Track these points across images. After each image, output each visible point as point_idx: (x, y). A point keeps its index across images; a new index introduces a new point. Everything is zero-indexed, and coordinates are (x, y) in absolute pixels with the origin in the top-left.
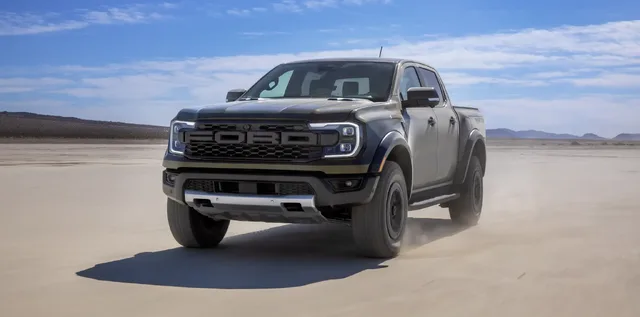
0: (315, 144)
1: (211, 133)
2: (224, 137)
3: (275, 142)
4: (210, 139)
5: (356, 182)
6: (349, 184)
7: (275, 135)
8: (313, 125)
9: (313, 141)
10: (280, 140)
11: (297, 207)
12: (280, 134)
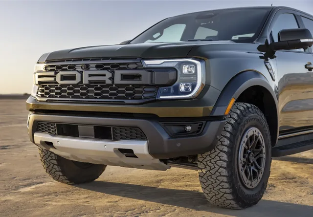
0: (149, 83)
1: (52, 73)
2: (63, 78)
3: (109, 82)
4: (52, 79)
5: (196, 126)
6: (189, 128)
7: (108, 74)
8: (148, 63)
9: (146, 79)
10: (112, 78)
11: (129, 153)
12: (113, 73)
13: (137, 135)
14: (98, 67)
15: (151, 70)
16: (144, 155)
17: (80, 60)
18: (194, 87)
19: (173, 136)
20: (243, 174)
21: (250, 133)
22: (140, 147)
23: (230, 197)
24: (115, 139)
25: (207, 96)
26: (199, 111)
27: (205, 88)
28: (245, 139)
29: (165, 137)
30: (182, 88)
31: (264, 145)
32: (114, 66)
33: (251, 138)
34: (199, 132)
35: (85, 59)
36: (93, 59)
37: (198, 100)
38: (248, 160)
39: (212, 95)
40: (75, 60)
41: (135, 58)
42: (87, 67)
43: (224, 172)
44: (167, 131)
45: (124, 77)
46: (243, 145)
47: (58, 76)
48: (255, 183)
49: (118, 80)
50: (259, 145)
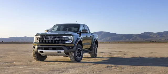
13: (62, 49)
14: (53, 37)
15: (64, 38)
16: (63, 53)
17: (49, 36)
18: (71, 41)
19: (68, 49)
20: (77, 56)
21: (78, 49)
22: (62, 51)
23: (75, 60)
24: (57, 50)
25: (73, 42)
26: (73, 45)
27: (73, 41)
28: (77, 50)
29: (67, 49)
30: (69, 41)
31: (81, 51)
32: (57, 37)
33: (79, 50)
34: (72, 48)
35: (50, 36)
36: (52, 36)
37: (72, 43)
38: (78, 54)
39: (74, 42)
40: (48, 36)
41: (61, 36)
42: (51, 37)
43: (74, 56)
44: (67, 48)
45: (59, 39)
46: (77, 51)
47: (44, 39)
48: (80, 58)
49: (58, 40)
50: (80, 51)
